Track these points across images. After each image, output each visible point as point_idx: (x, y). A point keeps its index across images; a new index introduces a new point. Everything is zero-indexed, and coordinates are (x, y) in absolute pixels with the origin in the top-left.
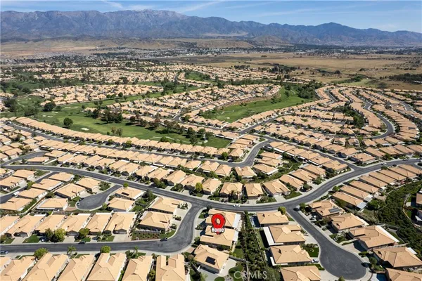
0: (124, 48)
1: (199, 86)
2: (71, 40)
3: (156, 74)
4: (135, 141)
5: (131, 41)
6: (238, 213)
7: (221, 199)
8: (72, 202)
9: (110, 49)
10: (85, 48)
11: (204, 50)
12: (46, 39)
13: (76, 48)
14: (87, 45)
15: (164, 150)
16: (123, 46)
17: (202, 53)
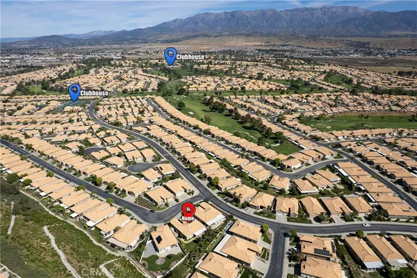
0: (287, 45)
1: (330, 89)
2: (243, 37)
3: (296, 73)
4: (214, 130)
5: (297, 38)
6: (224, 214)
7: (227, 197)
8: (127, 163)
9: (274, 45)
10: (251, 44)
11: (376, 52)
12: (224, 35)
13: (245, 44)
14: (256, 41)
15: (231, 143)
16: (287, 43)
17: (370, 54)
